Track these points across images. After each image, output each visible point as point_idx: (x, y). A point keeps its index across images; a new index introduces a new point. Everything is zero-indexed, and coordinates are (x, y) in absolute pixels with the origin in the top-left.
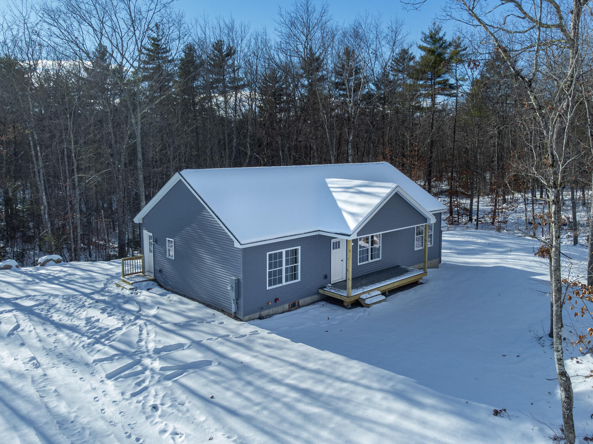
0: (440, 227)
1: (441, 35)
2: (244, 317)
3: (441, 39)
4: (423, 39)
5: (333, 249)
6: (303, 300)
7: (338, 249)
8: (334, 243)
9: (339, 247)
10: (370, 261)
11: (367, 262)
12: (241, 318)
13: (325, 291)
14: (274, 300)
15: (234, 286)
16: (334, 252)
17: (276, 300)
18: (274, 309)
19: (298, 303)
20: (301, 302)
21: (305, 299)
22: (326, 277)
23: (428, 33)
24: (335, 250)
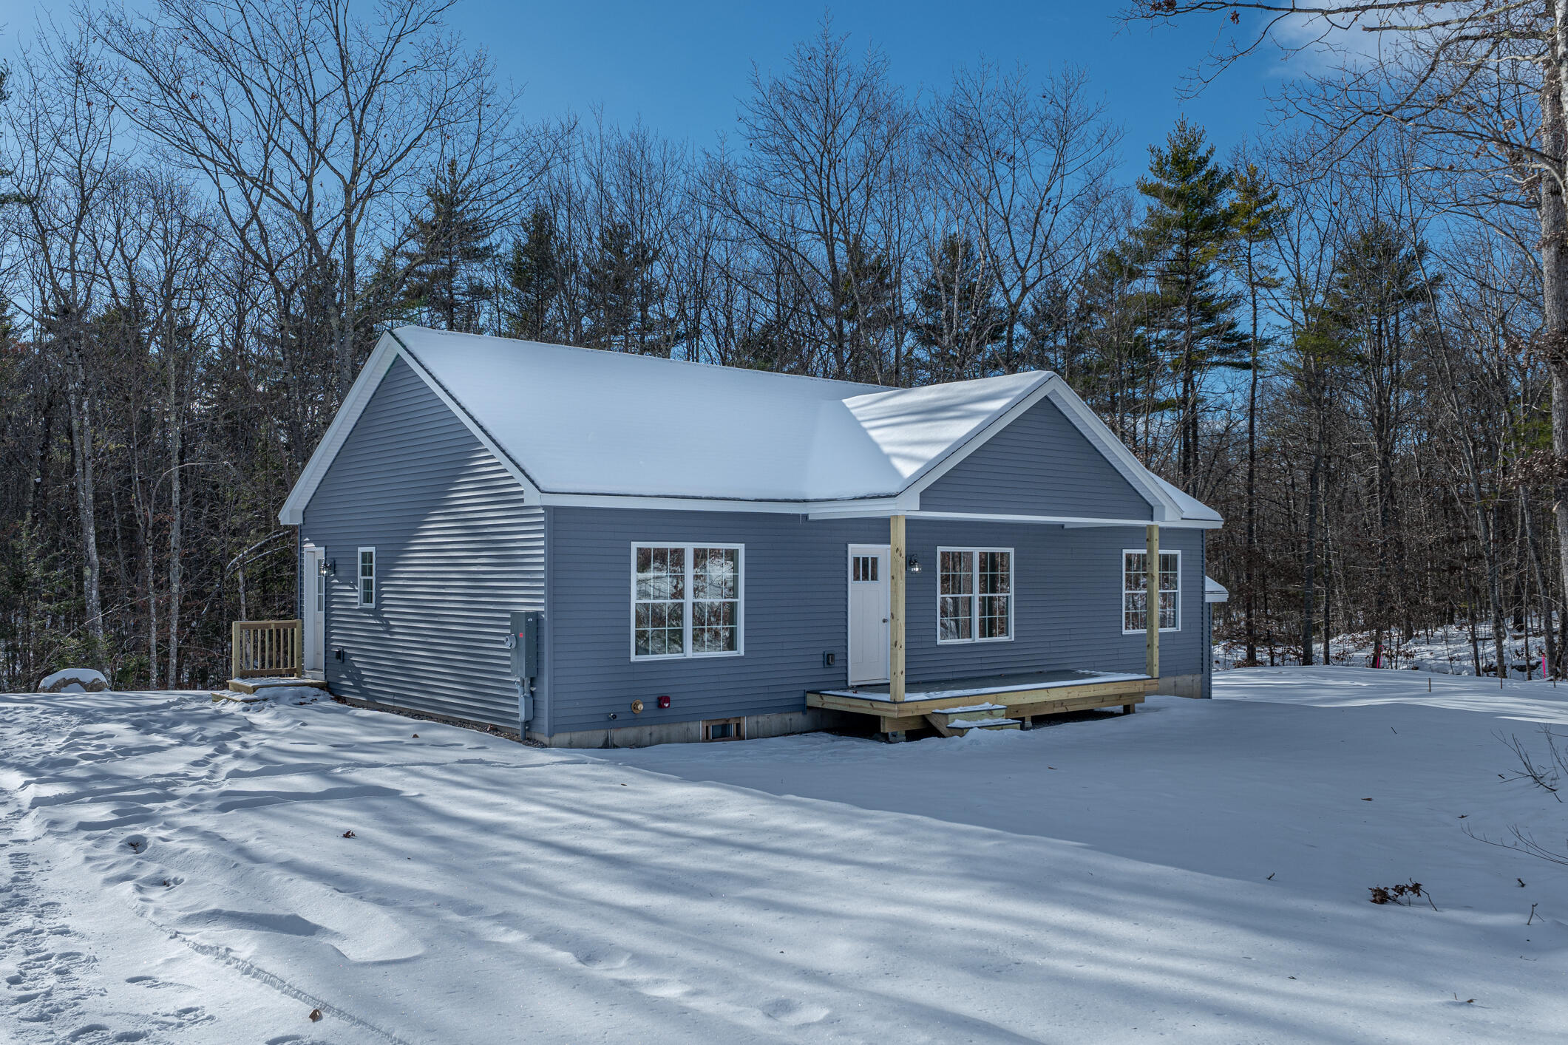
0: (1203, 592)
1: (1202, 152)
2: (550, 736)
3: (1203, 162)
4: (1155, 167)
5: (857, 578)
6: (754, 719)
7: (870, 583)
8: (857, 560)
9: (874, 578)
10: (977, 639)
11: (967, 641)
12: (546, 740)
13: (826, 698)
14: (654, 699)
15: (522, 636)
16: (857, 590)
17: (662, 701)
18: (655, 728)
19: (738, 726)
20: (746, 724)
21: (762, 719)
22: (829, 659)
23: (1167, 151)
24: (861, 583)
